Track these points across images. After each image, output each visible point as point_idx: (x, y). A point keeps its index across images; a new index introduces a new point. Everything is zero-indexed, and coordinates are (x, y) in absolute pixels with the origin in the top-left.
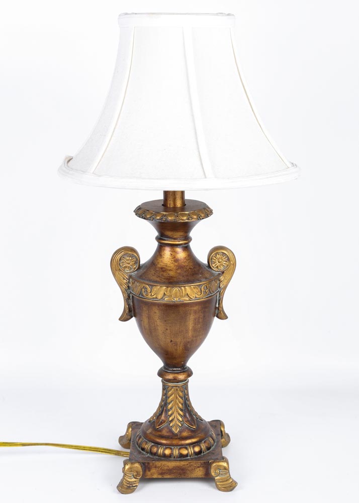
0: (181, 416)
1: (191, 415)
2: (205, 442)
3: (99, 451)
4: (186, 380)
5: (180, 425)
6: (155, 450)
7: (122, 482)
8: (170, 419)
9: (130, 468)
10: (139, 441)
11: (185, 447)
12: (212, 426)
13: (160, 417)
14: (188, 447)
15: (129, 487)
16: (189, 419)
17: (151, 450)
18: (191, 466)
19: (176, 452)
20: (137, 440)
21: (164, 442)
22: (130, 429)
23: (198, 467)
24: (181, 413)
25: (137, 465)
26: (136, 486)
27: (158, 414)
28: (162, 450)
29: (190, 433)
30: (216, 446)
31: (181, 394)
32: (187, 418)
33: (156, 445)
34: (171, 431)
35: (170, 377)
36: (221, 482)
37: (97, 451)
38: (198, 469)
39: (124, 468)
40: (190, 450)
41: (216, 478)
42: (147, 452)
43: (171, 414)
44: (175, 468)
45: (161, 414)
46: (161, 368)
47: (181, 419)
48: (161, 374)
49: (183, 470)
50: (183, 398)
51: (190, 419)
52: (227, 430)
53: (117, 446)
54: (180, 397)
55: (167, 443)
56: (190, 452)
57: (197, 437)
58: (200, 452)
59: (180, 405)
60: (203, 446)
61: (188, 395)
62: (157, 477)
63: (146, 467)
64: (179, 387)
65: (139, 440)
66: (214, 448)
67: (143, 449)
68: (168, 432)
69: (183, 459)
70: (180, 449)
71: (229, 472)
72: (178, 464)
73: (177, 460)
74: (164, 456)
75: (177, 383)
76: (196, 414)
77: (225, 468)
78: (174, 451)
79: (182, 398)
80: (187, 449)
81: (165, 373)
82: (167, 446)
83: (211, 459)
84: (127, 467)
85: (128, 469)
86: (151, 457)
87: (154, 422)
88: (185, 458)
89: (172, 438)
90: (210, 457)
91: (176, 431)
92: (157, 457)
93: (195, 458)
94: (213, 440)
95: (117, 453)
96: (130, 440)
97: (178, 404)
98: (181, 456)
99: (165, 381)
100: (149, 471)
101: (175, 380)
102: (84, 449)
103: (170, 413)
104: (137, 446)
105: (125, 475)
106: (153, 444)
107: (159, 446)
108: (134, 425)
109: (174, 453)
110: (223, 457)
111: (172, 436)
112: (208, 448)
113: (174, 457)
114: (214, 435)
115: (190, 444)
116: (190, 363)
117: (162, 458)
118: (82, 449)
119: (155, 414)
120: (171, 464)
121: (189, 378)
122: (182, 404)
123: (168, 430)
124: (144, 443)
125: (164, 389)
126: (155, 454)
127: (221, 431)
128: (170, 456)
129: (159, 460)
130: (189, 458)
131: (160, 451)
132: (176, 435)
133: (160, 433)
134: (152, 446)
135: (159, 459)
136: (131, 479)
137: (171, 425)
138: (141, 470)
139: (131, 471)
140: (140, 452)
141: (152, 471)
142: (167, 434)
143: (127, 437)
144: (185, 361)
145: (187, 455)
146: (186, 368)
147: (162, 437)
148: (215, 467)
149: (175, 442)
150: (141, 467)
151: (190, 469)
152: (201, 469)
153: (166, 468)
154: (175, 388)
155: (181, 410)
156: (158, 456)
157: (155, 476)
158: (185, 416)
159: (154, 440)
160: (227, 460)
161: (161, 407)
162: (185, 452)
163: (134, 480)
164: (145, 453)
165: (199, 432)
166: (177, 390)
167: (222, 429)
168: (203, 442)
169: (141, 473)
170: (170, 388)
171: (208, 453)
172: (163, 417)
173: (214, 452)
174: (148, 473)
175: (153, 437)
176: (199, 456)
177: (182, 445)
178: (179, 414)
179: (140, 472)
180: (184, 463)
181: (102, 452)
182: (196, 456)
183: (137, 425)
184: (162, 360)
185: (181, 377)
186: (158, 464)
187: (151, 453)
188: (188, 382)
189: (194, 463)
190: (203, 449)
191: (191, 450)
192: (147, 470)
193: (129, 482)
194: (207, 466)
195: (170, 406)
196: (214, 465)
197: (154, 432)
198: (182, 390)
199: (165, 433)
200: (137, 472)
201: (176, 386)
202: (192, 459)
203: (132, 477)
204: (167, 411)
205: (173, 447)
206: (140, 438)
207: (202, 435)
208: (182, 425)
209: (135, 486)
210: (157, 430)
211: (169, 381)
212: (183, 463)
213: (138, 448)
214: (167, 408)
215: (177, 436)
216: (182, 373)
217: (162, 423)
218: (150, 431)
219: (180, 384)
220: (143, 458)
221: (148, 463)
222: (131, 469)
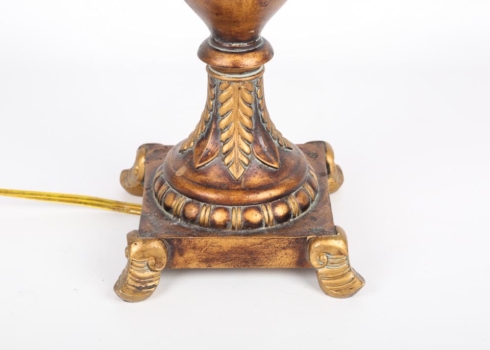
0: (248, 143)
1: (268, 140)
2: (296, 195)
3: (80, 203)
4: (258, 68)
5: (246, 162)
6: (192, 211)
7: (125, 279)
8: (225, 148)
9: (142, 251)
10: (161, 192)
11: (256, 206)
12: (308, 154)
13: (203, 143)
14: (263, 207)
15: (140, 289)
16: (265, 147)
17: (184, 211)
18: (267, 247)
19: (237, 217)
20: (156, 188)
21: (211, 195)
22: (143, 160)
23: (284, 248)
24: (248, 136)
25: (156, 245)
26: (154, 286)
27: (199, 138)
28: (208, 214)
29: (265, 178)
30: (319, 201)
31: (248, 97)
32: (261, 146)
33: (196, 201)
34: (226, 174)
35: (225, 61)
36: (330, 278)
37: (76, 202)
38: (283, 252)
39: (129, 248)
40: (266, 213)
41: (320, 271)
42: (177, 216)
43: (227, 140)
44: (234, 250)
45: (205, 138)
46: (206, 42)
47: (247, 149)
48: (205, 54)
49: (251, 253)
50: (253, 106)
51: (266, 150)
52: (338, 159)
53: (117, 193)
54: (246, 103)
55: (218, 199)
56: (267, 217)
57: (282, 185)
58: (287, 216)
59: (246, 121)
60: (294, 203)
61: (262, 98)
62: (197, 267)
63: (174, 248)
64: (244, 82)
65: (159, 188)
66: (315, 207)
67: (168, 209)
68: (219, 176)
69: (251, 231)
70: (245, 210)
71: (347, 259)
72: (240, 241)
73: (239, 235)
74: (213, 224)
75: (241, 73)
76: (279, 137)
77: (340, 253)
78: (234, 216)
79: (249, 105)
80: (259, 210)
81: (214, 52)
82: (220, 205)
83: (310, 232)
84: (135, 249)
85: (137, 253)
86: (186, 226)
87: (191, 152)
88: (256, 230)
89: (228, 189)
90: (307, 228)
91: (236, 173)
92: (198, 227)
93: (277, 230)
94: (314, 188)
95: (118, 206)
96: (143, 181)
97: (241, 118)
98: (248, 225)
99: (215, 70)
100: (181, 255)
101: (236, 69)
102: (49, 199)
103: (224, 136)
104: (156, 200)
105: (131, 263)
106: (188, 199)
107: (202, 204)
108: (150, 152)
109: (234, 220)
110: (335, 227)
111: (230, 184)
112: (304, 208)
113: (233, 228)
114: (315, 179)
115: (266, 202)
116: (268, 32)
117: (209, 230)
118: (44, 199)
119: (193, 136)
120: (227, 243)
121: (265, 65)
122: (250, 118)
123: (220, 172)
124: (171, 197)
125: (212, 85)
126: (193, 220)
127: (328, 165)
128: (225, 225)
129: (202, 233)
130: (264, 228)
131: (205, 214)
132: (238, 182)
133: (204, 178)
134: (187, 204)
135: (202, 231)
136: (143, 271)
137: (227, 161)
138: (164, 255)
139: (144, 257)
140: (163, 215)
141: (186, 256)
142: (219, 180)
143: (136, 175)
144: (257, 28)
145: (260, 224)
146: (259, 42)
147: (208, 186)
148: (318, 250)
149: (235, 196)
150: (165, 247)
151: (266, 251)
152: (289, 251)
153: (215, 250)
154: (235, 84)
155: (249, 130)
156: (199, 224)
157: (194, 265)
158: (256, 142)
159: (189, 191)
160: (345, 235)
161: (206, 122)
162: (254, 217)
163: (149, 273)
164: (171, 216)
165: (284, 174)
166: (240, 89)
167: (329, 160)
168: (293, 194)
169: (165, 261)
170: (224, 85)
171: (304, 218)
172: (209, 145)
173: (314, 215)
174: (180, 260)
175: (188, 187)
176: (285, 223)
177: (250, 203)
178: (244, 139)
179: (161, 259)
180: (253, 241)
181: (85, 203)
182: (279, 225)
183: (156, 151)
184: (208, 25)
185: (249, 61)
186: (200, 241)
187: (185, 218)
188: (263, 71)
189: (274, 241)
190: (293, 210)
191: (268, 213)
192: (177, 254)
193: (140, 278)
194: (302, 247)
195: (223, 123)
196: (317, 244)
197: (190, 175)
198: (250, 89)
199: (213, 176)
200: (156, 259)
201: (238, 82)
202: (270, 232)
203: (146, 268)
204: (218, 132)
205: (231, 208)
206: (162, 183)
207: (290, 181)
208: (250, 161)
209: (151, 287)
210: (196, 171)
211: (223, 69)
212: (251, 240)
213: (158, 204)
214: (217, 126)
215: (240, 184)
216: (250, 54)
217: (207, 157)
218: (182, 171)
219: (246, 76)
220: (168, 228)
221: (180, 241)
222: (142, 254)
